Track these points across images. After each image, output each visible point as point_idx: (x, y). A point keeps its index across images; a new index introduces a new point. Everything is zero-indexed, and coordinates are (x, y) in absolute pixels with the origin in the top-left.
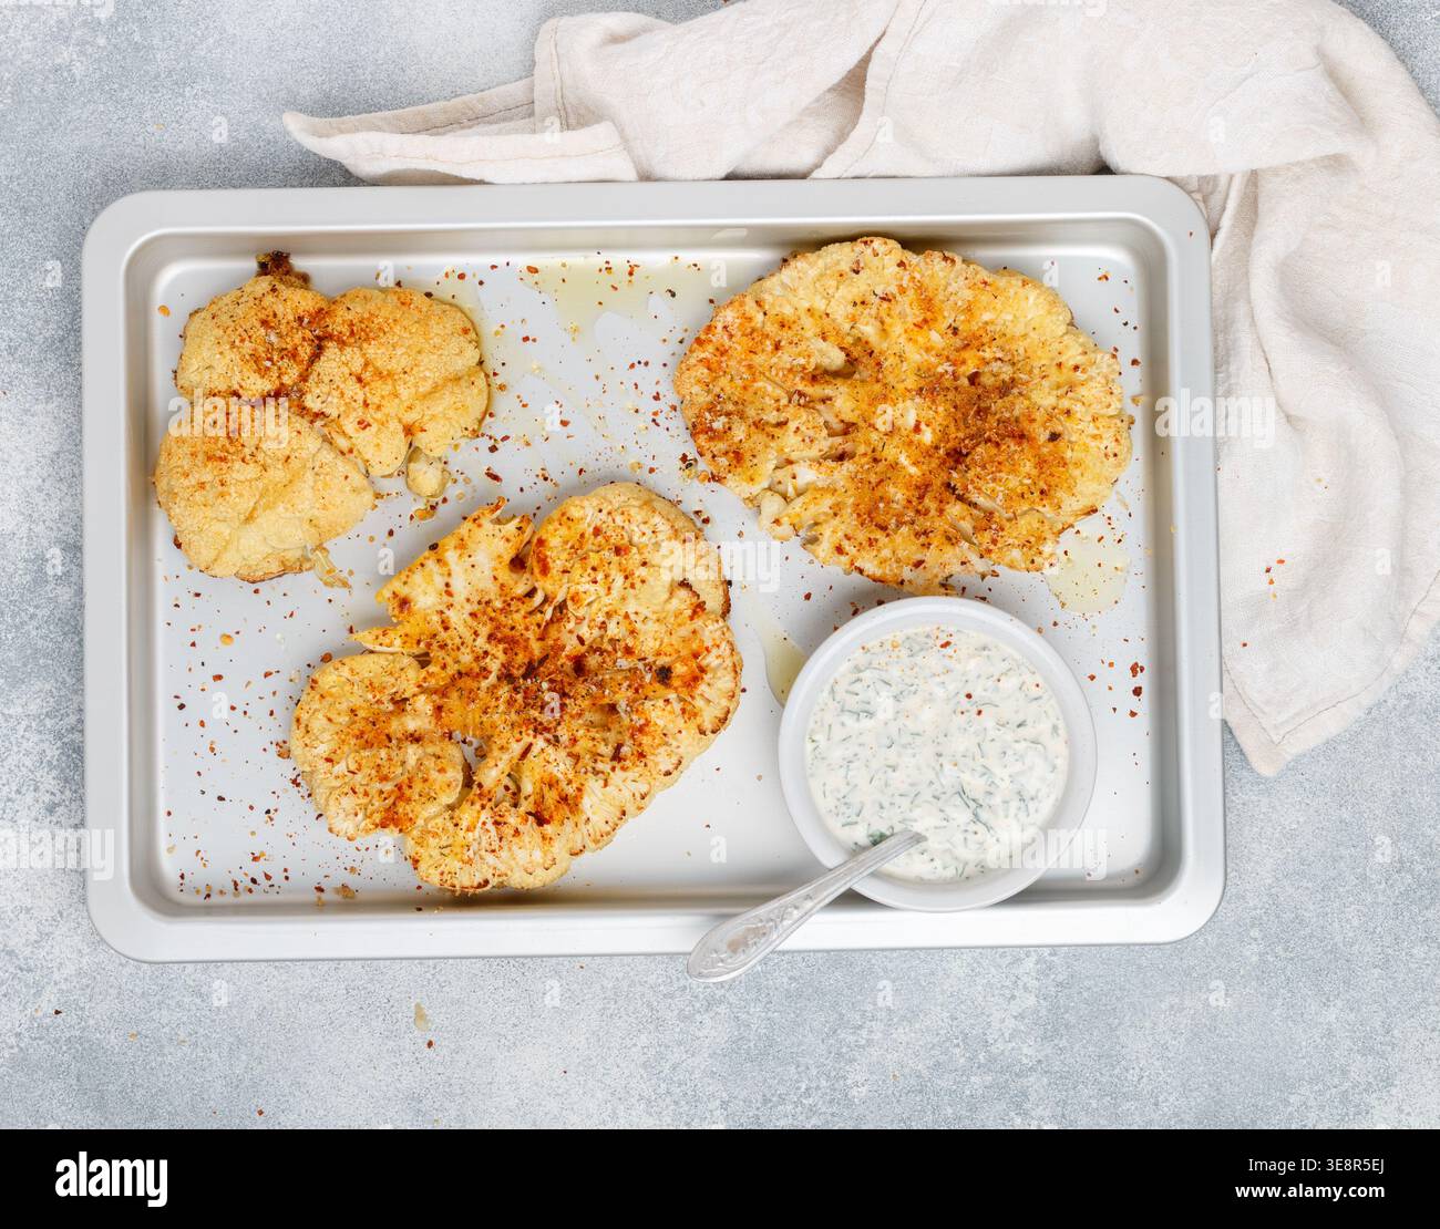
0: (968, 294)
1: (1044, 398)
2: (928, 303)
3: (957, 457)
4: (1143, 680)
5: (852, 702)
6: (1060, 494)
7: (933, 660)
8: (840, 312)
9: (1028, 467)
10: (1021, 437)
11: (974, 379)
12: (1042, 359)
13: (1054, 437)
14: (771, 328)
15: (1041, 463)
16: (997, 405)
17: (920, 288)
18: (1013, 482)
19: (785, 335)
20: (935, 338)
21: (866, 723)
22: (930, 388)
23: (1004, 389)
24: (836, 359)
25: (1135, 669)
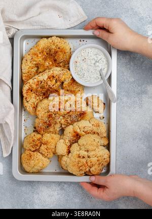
0: (36, 49)
1: (54, 47)
2: (35, 54)
3: (55, 60)
4: (82, 40)
5: (82, 76)
6: (66, 51)
7: (78, 64)
8: (30, 65)
9: (60, 53)
10: (57, 52)
11: (47, 54)
12: (49, 45)
13: (59, 48)
14: (28, 74)
15: (61, 51)
16: (51, 53)
17: (33, 54)
18: (62, 56)
19: (30, 73)
20: (40, 55)
21: (85, 74)
22: (45, 59)
23: (50, 51)
24: (36, 68)
25: (80, 41)
